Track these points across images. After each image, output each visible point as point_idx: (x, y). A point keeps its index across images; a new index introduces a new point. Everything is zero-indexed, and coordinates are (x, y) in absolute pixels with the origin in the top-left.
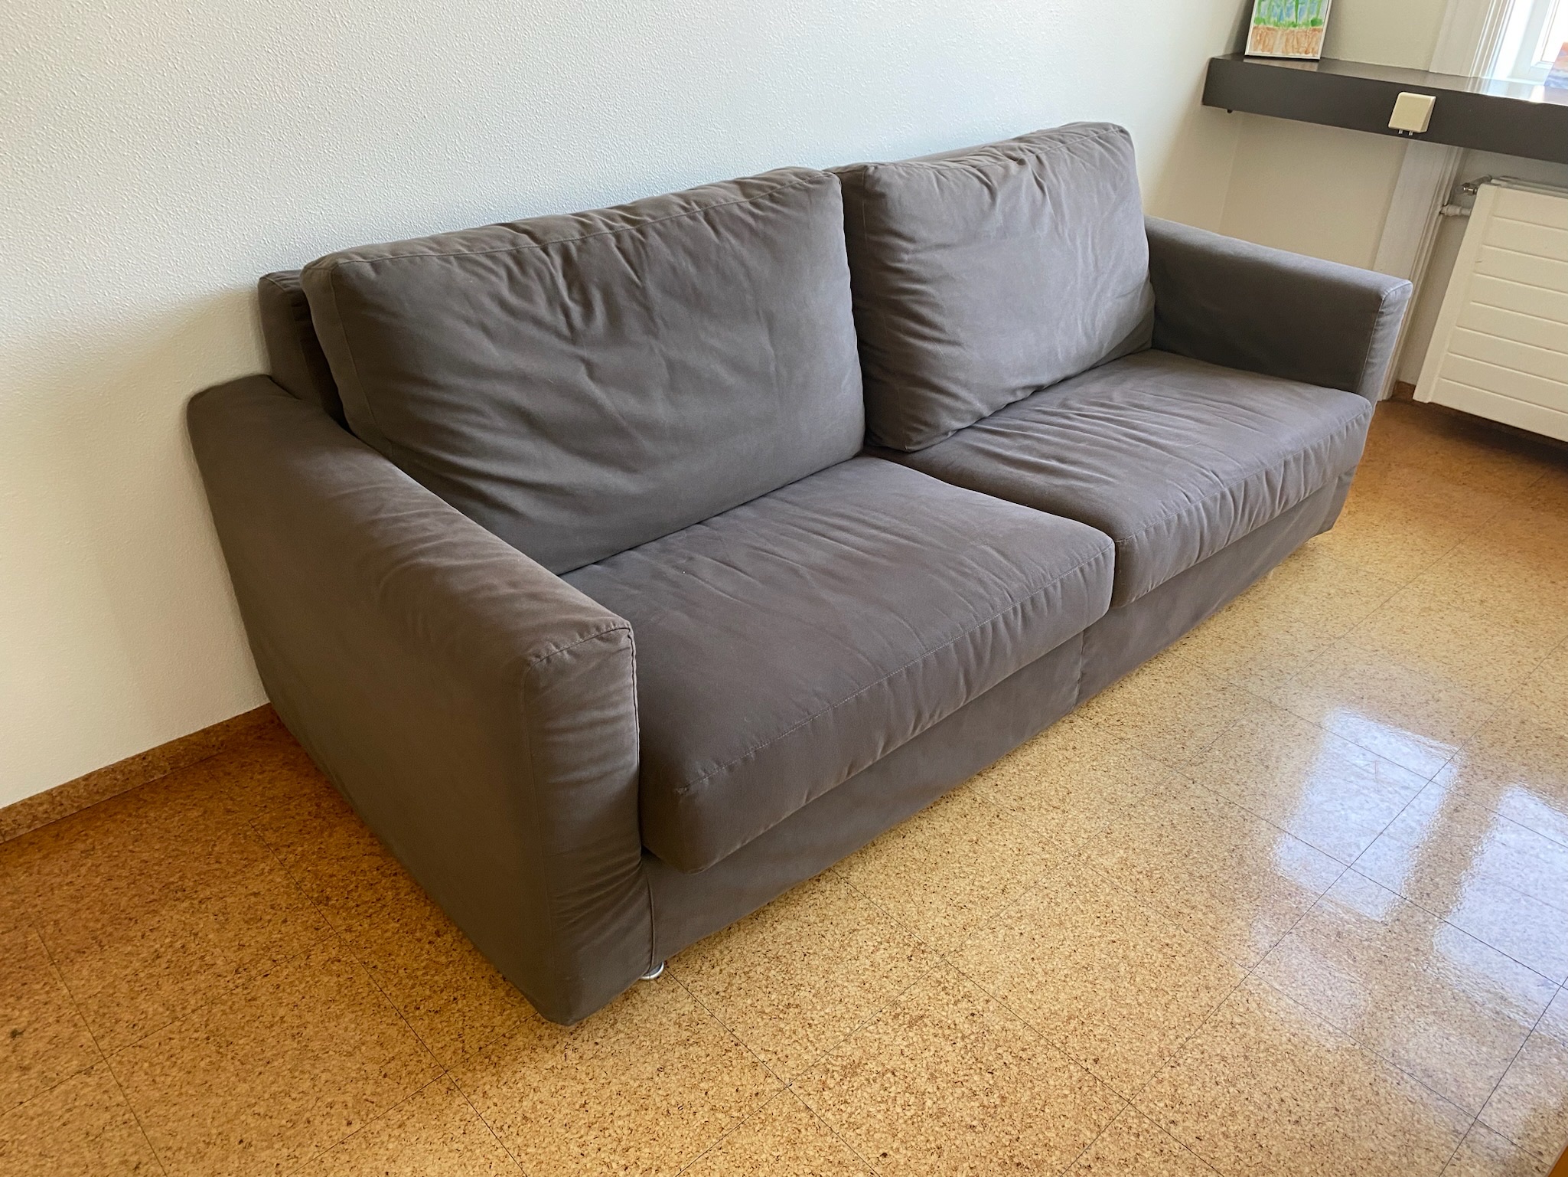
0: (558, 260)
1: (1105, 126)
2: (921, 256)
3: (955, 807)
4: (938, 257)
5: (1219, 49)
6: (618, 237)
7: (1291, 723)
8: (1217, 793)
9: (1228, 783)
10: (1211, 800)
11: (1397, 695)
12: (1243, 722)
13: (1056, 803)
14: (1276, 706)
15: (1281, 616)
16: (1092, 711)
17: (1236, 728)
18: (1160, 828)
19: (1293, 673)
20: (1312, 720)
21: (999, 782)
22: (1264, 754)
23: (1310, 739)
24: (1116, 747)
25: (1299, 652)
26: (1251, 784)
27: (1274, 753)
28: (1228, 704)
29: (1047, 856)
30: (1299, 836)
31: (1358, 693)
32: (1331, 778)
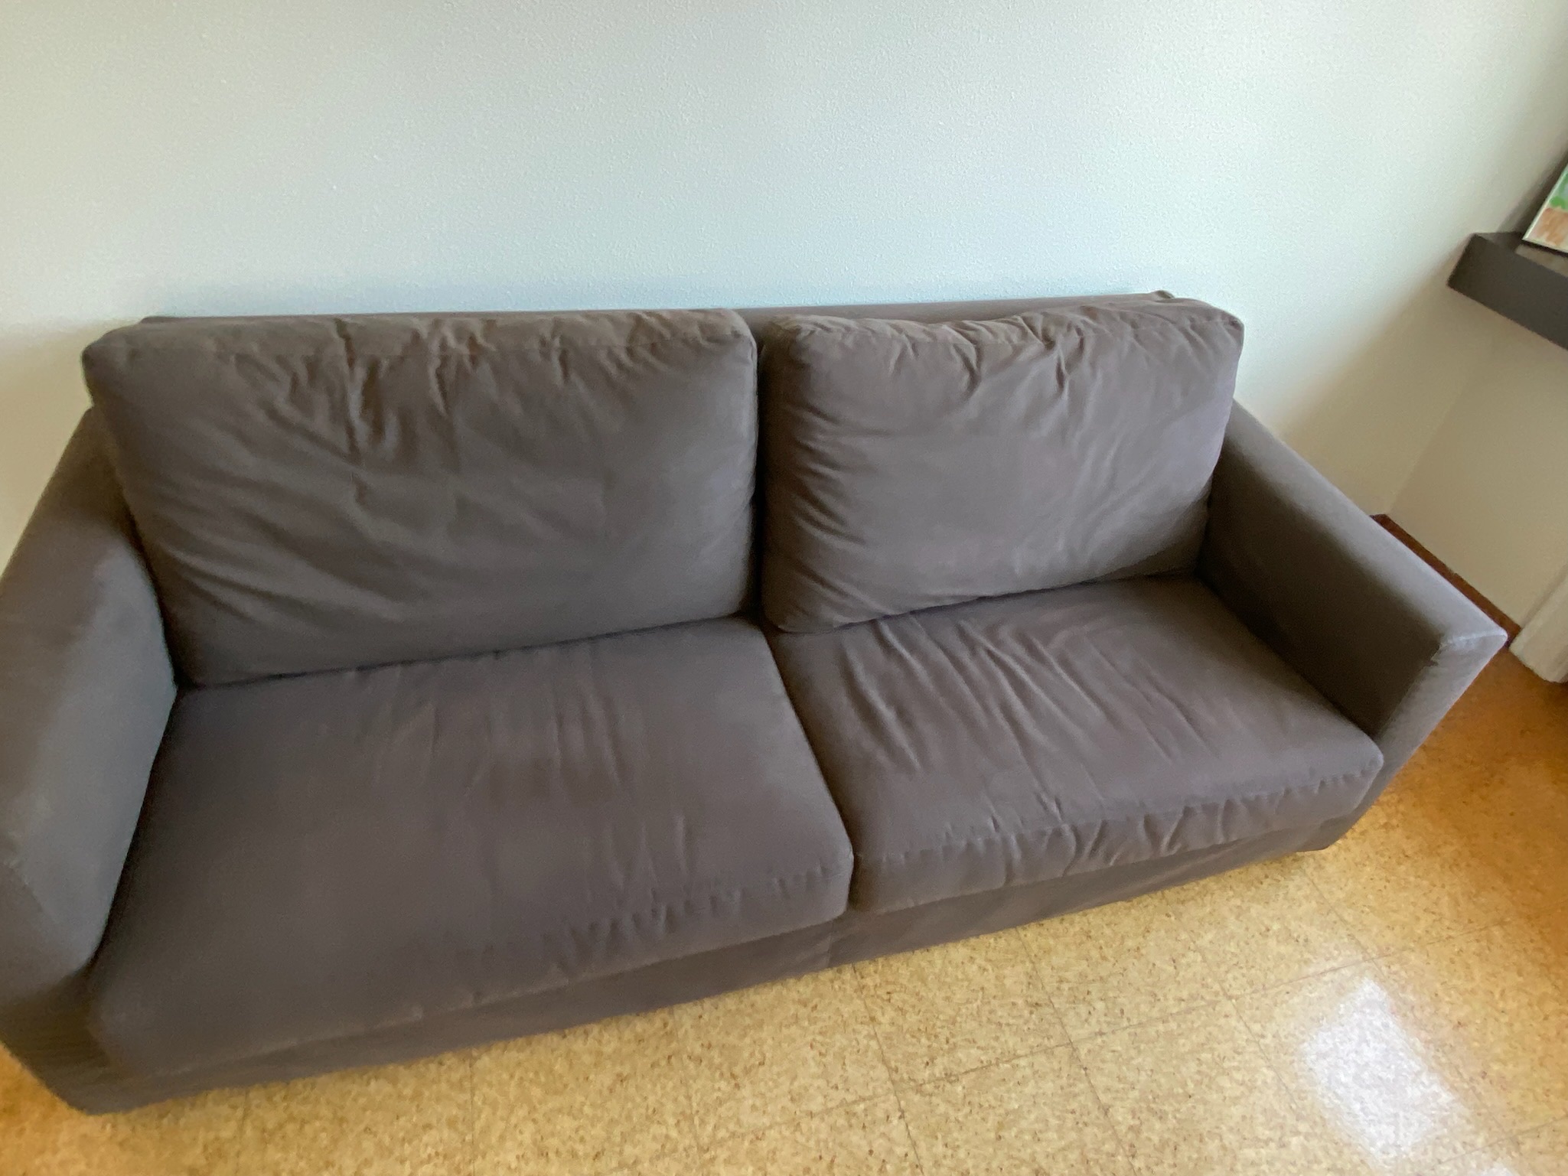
0: (361, 373)
1: (1209, 313)
2: (844, 440)
3: (640, 1025)
4: (864, 444)
5: (1490, 223)
6: (445, 360)
7: (1076, 1090)
8: (914, 1145)
9: (937, 1138)
10: (899, 1151)
11: (1236, 1111)
12: (1023, 1062)
13: (737, 1070)
14: (1078, 1058)
15: (1184, 936)
16: (871, 968)
17: (1007, 1066)
18: (814, 1160)
19: (1135, 1021)
20: (1104, 1099)
21: (706, 1017)
22: (1012, 1117)
23: (1080, 1125)
24: (859, 1027)
25: (1165, 996)
26: (962, 1154)
27: (1024, 1124)
28: (1026, 1028)
29: (674, 1133)
31: (1191, 1087)
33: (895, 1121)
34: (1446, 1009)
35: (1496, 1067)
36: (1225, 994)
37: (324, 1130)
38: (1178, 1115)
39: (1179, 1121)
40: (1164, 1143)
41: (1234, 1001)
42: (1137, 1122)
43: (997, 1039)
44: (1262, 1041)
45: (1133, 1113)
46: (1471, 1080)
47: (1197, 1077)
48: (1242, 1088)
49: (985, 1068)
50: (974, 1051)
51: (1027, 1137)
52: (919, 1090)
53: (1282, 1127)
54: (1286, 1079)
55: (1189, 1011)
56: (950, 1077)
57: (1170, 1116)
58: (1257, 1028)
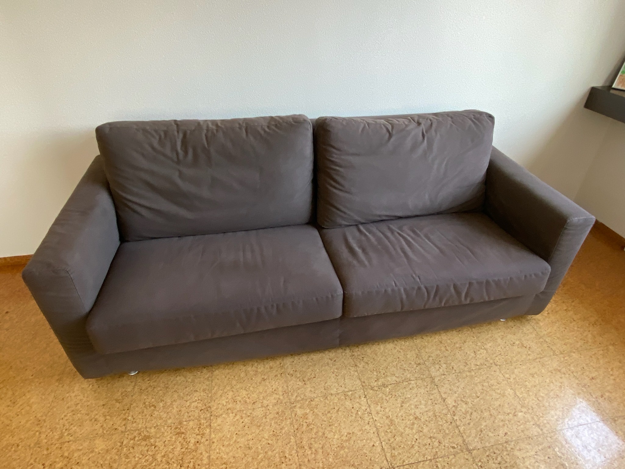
2: (343, 157)
3: (271, 363)
7: (433, 392)
8: (369, 406)
9: (378, 405)
10: (364, 408)
11: (497, 403)
12: (412, 382)
13: (306, 379)
14: (434, 382)
15: (479, 344)
16: (357, 349)
17: (407, 383)
18: (332, 409)
19: (457, 371)
20: (444, 396)
21: (295, 361)
22: (407, 400)
23: (434, 404)
24: (351, 368)
25: (470, 363)
26: (387, 410)
27: (411, 402)
28: (414, 371)
29: (281, 398)
30: (383, 443)
31: (479, 394)
32: (425, 425)
33: (363, 399)
34: (588, 373)
35: (607, 394)
36: (495, 364)
37: (161, 390)
38: (473, 403)
39: (473, 405)
40: (467, 412)
41: (498, 366)
42: (457, 404)
43: (403, 374)
44: (509, 380)
45: (455, 401)
46: (596, 398)
47: (482, 391)
48: (499, 395)
49: (397, 383)
50: (394, 378)
51: (413, 407)
52: (372, 389)
53: (515, 409)
54: (518, 393)
55: (479, 369)
56: (384, 385)
57: (470, 403)
58: (507, 376)
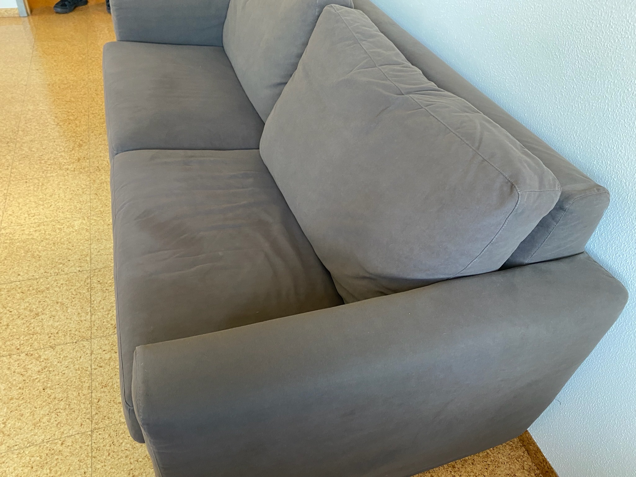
7: (66, 335)
8: (67, 274)
9: (66, 282)
10: (66, 269)
11: (27, 412)
12: (88, 317)
14: (82, 340)
17: (89, 310)
19: (94, 372)
20: (58, 348)
22: (65, 308)
23: (50, 335)
25: (104, 392)
26: (57, 289)
27: (60, 313)
28: (105, 321)
30: (19, 283)
31: (49, 391)
32: (25, 322)
33: (78, 269)
36: (95, 429)
38: (37, 380)
39: (34, 380)
40: (27, 370)
41: (90, 433)
42: (42, 360)
43: (103, 308)
44: (60, 442)
45: (46, 359)
47: (53, 396)
48: (38, 419)
49: (91, 302)
50: (99, 299)
51: (54, 313)
52: (89, 278)
53: (9, 435)
54: (33, 449)
55: (91, 403)
56: (91, 289)
57: (38, 376)
58: (69, 442)
